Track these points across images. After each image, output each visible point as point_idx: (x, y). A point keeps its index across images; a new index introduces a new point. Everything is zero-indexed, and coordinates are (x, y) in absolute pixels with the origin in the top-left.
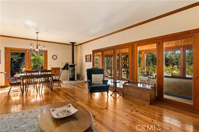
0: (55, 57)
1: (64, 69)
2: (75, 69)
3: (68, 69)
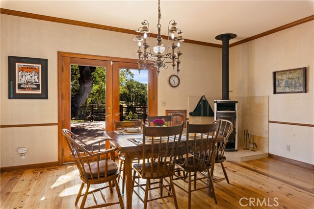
0: (174, 81)
1: (196, 113)
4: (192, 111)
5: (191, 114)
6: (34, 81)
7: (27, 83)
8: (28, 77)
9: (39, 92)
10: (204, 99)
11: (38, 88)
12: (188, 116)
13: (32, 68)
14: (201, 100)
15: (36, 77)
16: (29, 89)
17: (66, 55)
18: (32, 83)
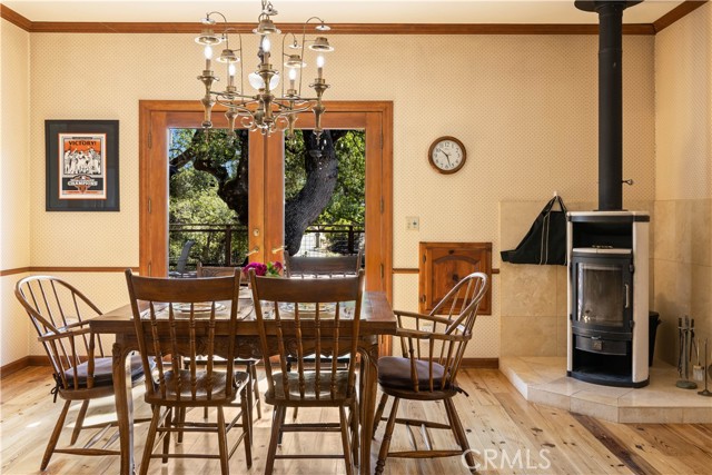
0: (448, 156)
1: (525, 253)
2: (631, 257)
3: (557, 258)
4: (512, 244)
5: (506, 256)
6: (91, 172)
7: (79, 176)
8: (82, 162)
9: (102, 195)
10: (556, 208)
11: (99, 187)
12: (497, 262)
13: (88, 143)
14: (544, 213)
15: (96, 161)
16: (82, 189)
17: (157, 107)
18: (88, 177)
